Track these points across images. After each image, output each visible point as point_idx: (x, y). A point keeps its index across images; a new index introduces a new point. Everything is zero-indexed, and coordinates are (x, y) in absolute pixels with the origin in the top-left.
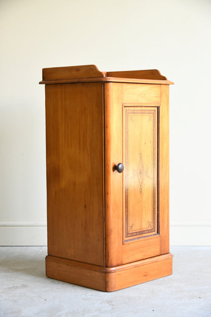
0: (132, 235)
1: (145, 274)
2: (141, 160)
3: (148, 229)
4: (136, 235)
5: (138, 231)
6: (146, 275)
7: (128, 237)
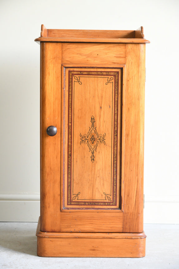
0: (78, 203)
1: (93, 248)
2: (93, 125)
3: (105, 201)
4: (85, 205)
5: (88, 201)
6: (94, 250)
7: (71, 205)
